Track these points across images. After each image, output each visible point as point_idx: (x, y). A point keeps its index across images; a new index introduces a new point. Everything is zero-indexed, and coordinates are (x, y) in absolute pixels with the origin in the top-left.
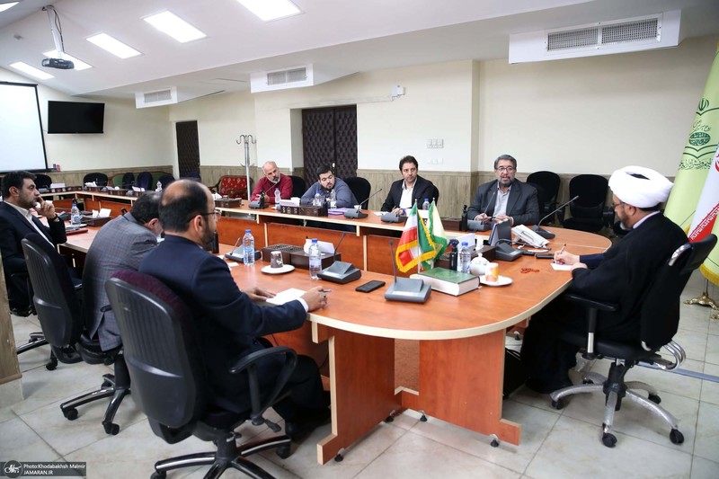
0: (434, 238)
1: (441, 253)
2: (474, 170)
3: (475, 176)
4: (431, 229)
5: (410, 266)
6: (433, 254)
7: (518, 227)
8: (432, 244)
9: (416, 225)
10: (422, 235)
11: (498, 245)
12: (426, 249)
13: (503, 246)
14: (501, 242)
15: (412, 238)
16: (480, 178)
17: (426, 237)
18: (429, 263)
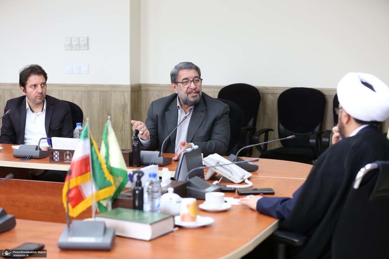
0: (111, 171)
1: (120, 189)
2: (135, 83)
3: (137, 91)
4: (107, 157)
5: (81, 207)
6: (110, 191)
7: (210, 156)
8: (110, 178)
9: (88, 152)
10: (96, 165)
11: (188, 179)
12: (102, 185)
13: (195, 180)
14: (191, 176)
15: (84, 170)
16: (144, 94)
17: (101, 169)
18: (104, 203)
